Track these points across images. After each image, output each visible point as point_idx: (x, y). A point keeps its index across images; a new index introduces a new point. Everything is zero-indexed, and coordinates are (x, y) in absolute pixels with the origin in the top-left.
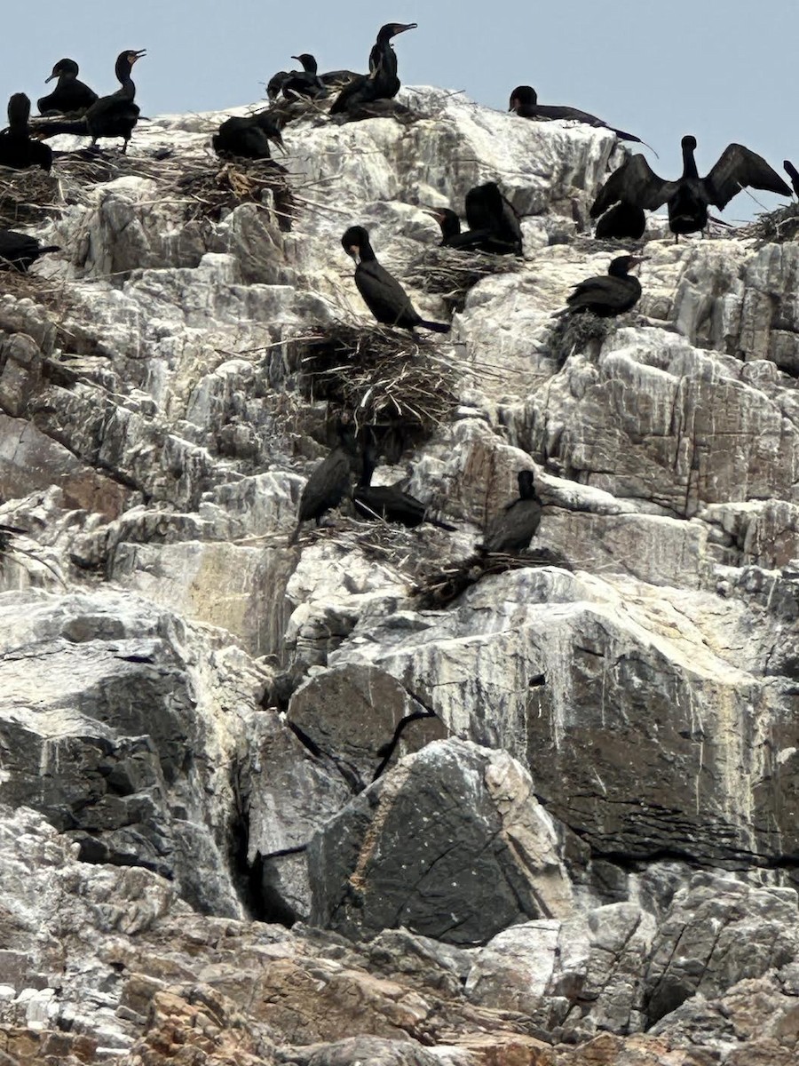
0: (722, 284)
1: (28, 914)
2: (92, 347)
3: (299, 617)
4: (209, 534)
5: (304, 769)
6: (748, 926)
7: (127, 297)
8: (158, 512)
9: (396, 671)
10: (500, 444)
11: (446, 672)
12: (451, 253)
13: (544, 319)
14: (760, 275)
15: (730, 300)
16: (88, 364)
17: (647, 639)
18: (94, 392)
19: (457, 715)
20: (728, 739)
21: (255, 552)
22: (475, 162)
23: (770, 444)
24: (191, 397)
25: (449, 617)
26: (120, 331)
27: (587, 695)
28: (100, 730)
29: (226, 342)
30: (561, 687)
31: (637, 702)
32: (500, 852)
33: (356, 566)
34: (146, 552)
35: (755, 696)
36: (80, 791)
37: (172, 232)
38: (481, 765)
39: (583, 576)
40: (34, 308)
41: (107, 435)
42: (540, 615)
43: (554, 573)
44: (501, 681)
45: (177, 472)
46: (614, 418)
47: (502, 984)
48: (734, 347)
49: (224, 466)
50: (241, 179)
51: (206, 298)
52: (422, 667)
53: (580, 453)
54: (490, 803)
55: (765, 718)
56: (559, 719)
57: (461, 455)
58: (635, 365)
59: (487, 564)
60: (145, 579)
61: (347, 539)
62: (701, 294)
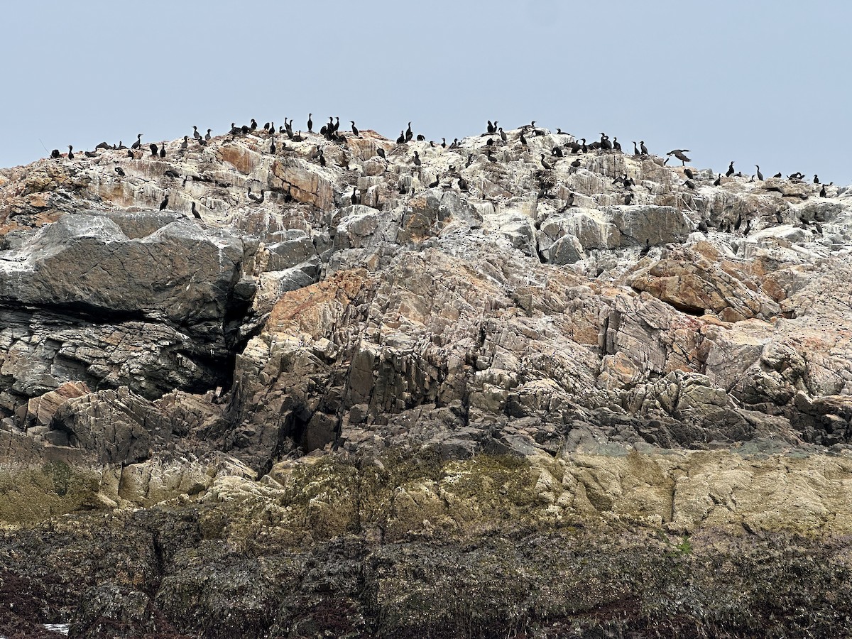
0: (593, 162)
1: (522, 266)
2: (505, 173)
3: (539, 213)
4: (524, 200)
5: (546, 238)
6: (611, 261)
7: (509, 166)
8: (516, 197)
9: (558, 224)
10: (564, 187)
11: (565, 224)
12: (553, 157)
13: (568, 167)
14: (598, 161)
15: (594, 164)
16: (505, 176)
17: (591, 218)
18: (506, 180)
19: (566, 230)
20: (603, 232)
21: (530, 203)
22: (554, 142)
23: (601, 185)
24: (519, 180)
25: (562, 214)
26: (509, 171)
27: (584, 227)
28: (521, 235)
29: (523, 172)
30: (580, 226)
31: (590, 227)
32: (575, 250)
33: (546, 206)
34: (515, 203)
35: (606, 226)
36: (519, 244)
37: (514, 156)
38: (572, 238)
39: (580, 208)
40: (498, 168)
41: (508, 187)
42: (576, 215)
43: (577, 208)
44: (572, 225)
45: (518, 191)
46: (579, 182)
47: (578, 269)
48: (595, 171)
49: (525, 190)
50: (524, 148)
51: (520, 166)
52: (561, 223)
53: (574, 187)
54: (573, 244)
55: (608, 229)
56: (580, 230)
57: (559, 189)
58: (582, 175)
59: (567, 207)
60: (516, 207)
61: (545, 202)
62: (589, 163)
